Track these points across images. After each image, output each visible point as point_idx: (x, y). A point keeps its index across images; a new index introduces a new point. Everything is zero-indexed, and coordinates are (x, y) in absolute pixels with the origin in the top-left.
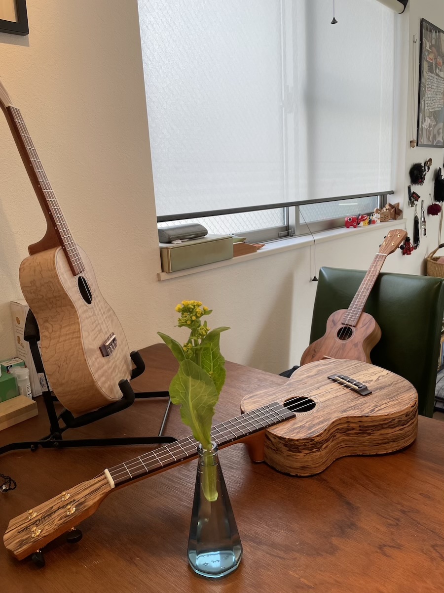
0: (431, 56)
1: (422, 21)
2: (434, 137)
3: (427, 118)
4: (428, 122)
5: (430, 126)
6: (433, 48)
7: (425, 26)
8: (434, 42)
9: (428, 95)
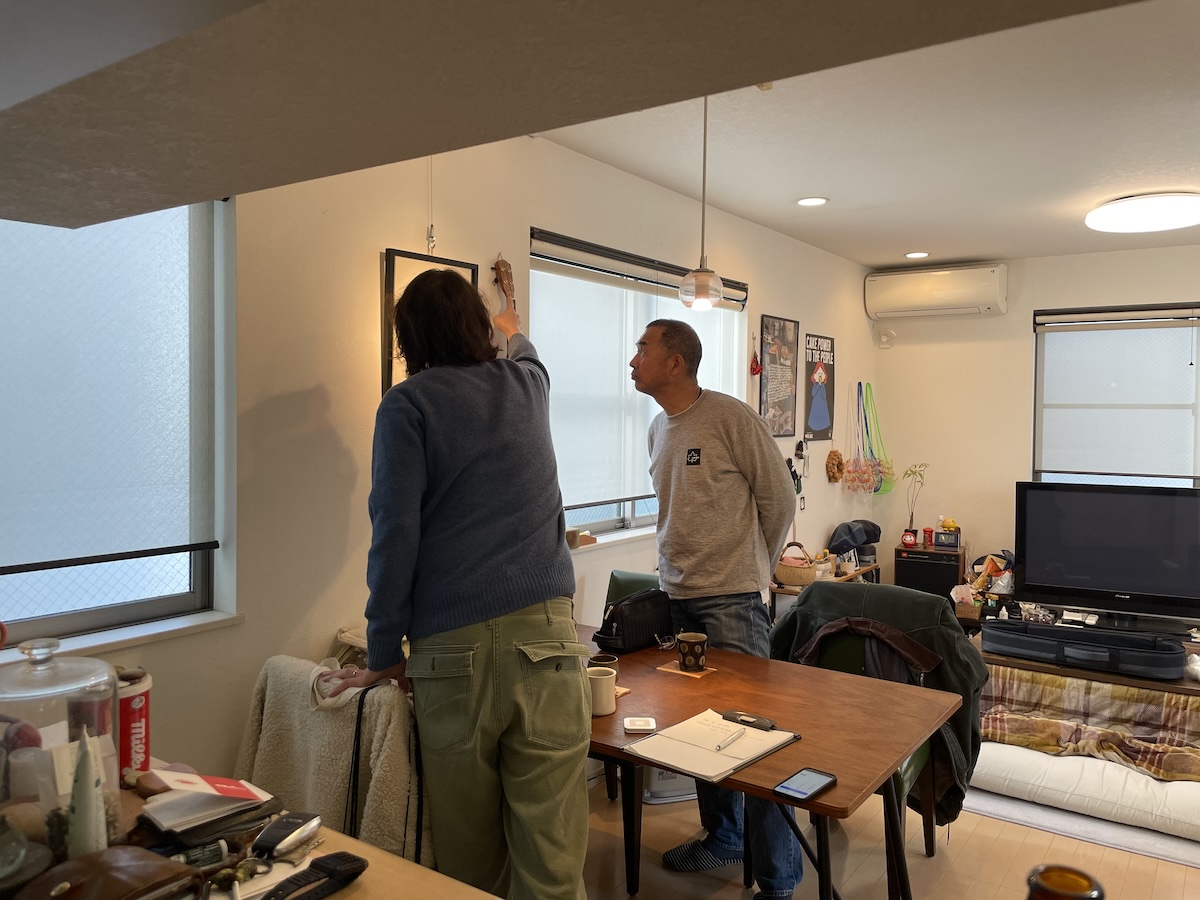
0: (774, 348)
1: (763, 316)
2: (781, 426)
3: (770, 409)
4: (772, 412)
5: (774, 416)
6: (776, 340)
7: (766, 323)
8: (776, 333)
9: (770, 386)
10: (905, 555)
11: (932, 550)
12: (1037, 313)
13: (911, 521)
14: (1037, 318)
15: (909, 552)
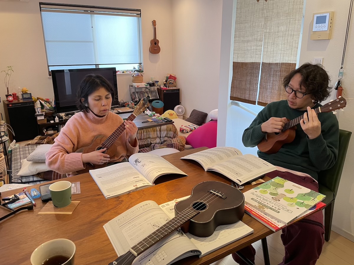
10: (10, 105)
11: (21, 101)
12: (41, 4)
13: (8, 91)
14: (41, 5)
15: (12, 104)
